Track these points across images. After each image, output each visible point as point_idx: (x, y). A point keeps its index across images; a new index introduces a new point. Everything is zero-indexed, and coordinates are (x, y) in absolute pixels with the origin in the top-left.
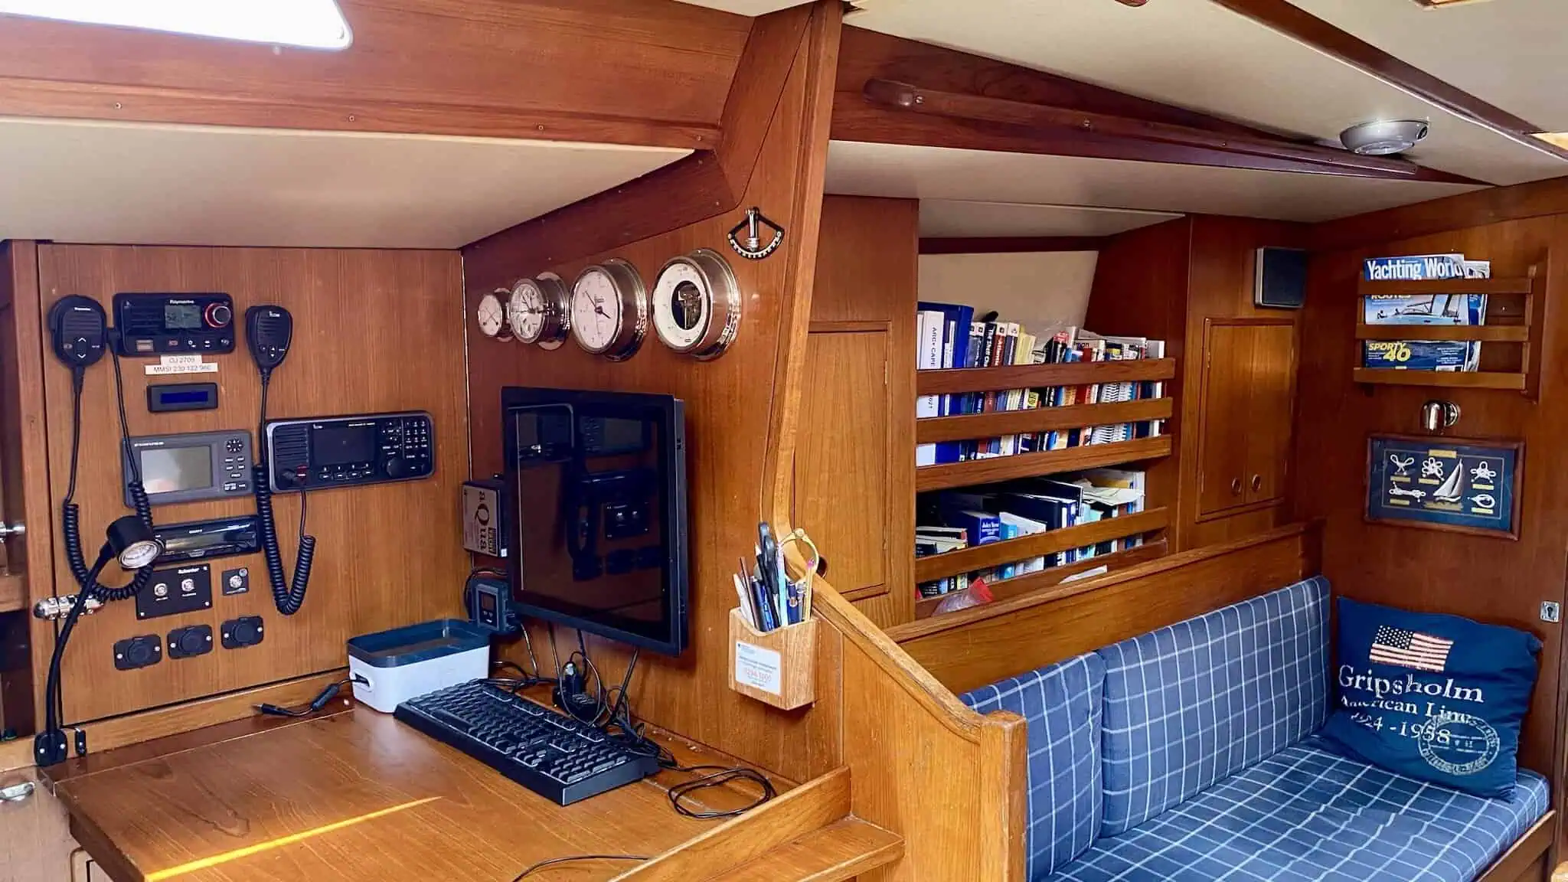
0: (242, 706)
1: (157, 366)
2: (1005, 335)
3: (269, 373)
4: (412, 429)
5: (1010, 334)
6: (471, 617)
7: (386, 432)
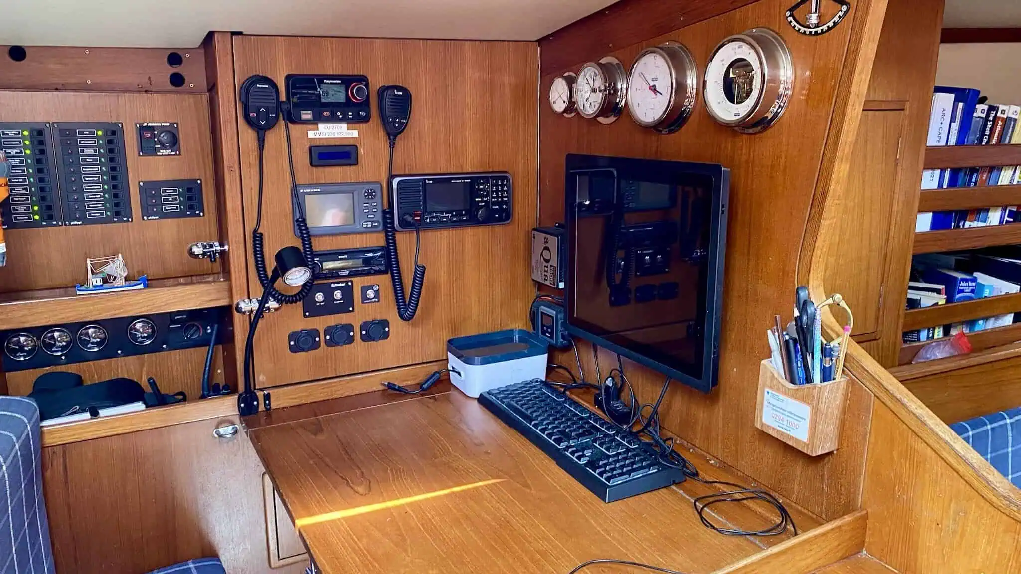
0: (374, 383)
1: (315, 131)
2: (1005, 116)
3: (394, 139)
4: (497, 185)
5: (1010, 115)
6: (534, 329)
7: (478, 187)
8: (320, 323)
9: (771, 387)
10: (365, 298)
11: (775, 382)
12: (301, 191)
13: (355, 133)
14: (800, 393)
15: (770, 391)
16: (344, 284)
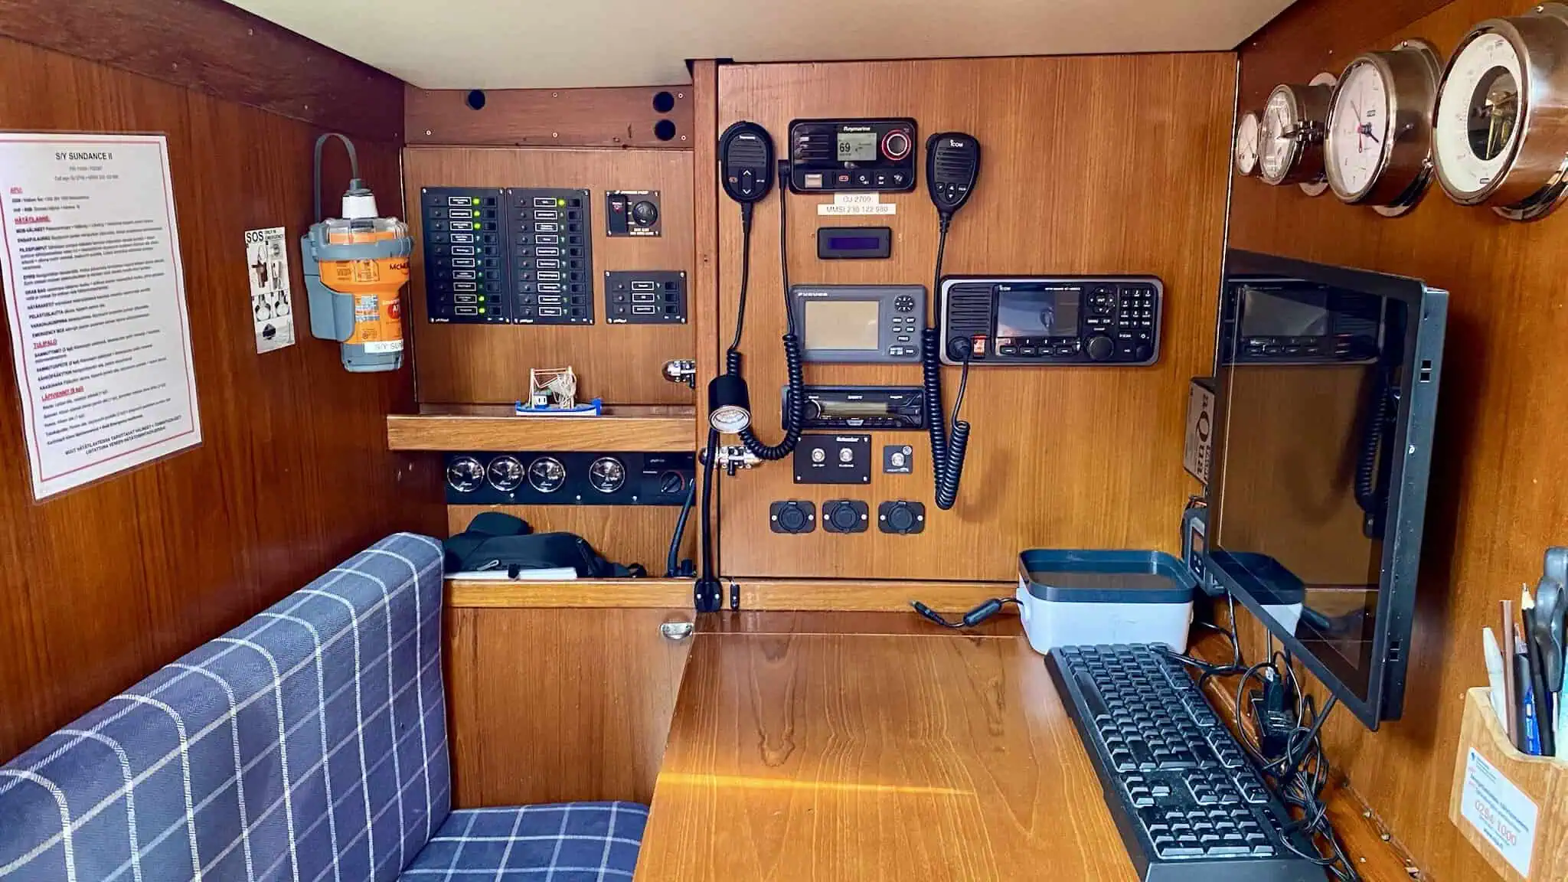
1: (829, 206)
3: (949, 218)
4: (1131, 299)
7: (1095, 300)
8: (819, 494)
9: (1478, 748)
10: (888, 463)
11: (1485, 736)
12: (800, 294)
13: (891, 209)
14: (1522, 772)
15: (1476, 754)
16: (856, 440)
